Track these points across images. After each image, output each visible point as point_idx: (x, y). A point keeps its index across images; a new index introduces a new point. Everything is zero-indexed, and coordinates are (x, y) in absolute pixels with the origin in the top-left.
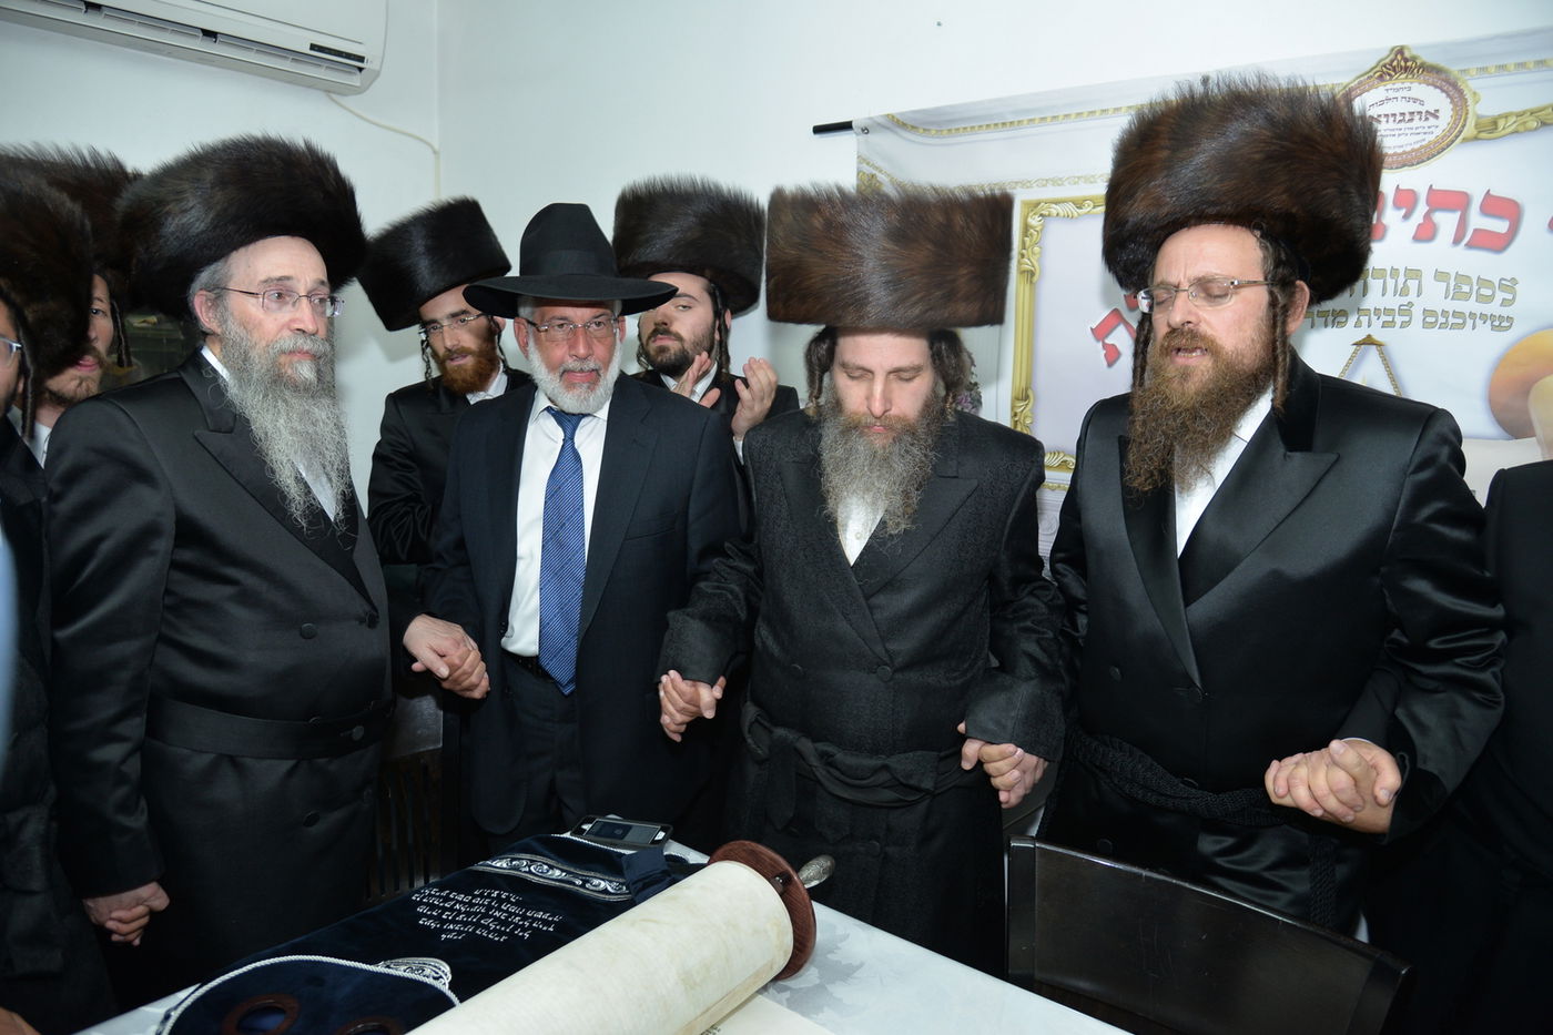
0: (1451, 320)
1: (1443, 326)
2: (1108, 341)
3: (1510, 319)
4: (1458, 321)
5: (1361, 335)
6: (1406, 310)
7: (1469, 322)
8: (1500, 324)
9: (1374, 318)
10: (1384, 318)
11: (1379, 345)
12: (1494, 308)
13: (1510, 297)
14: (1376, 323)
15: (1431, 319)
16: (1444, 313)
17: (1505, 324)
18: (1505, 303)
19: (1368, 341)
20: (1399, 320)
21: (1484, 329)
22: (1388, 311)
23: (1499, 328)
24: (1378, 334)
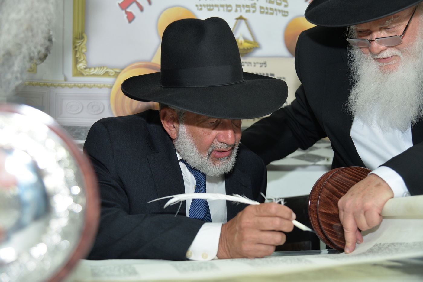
0: (270, 11)
1: (267, 13)
2: (129, 10)
3: (287, 12)
4: (271, 12)
5: (238, 15)
6: (254, 6)
7: (275, 12)
8: (285, 14)
9: (242, 8)
10: (247, 9)
11: (245, 20)
12: (282, 8)
13: (286, 4)
14: (244, 11)
15: (263, 11)
16: (267, 8)
17: (286, 14)
18: (286, 6)
19: (241, 18)
20: (252, 9)
21: (280, 15)
22: (247, 6)
23: (284, 15)
24: (245, 15)
